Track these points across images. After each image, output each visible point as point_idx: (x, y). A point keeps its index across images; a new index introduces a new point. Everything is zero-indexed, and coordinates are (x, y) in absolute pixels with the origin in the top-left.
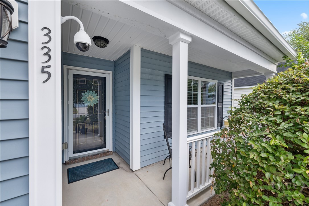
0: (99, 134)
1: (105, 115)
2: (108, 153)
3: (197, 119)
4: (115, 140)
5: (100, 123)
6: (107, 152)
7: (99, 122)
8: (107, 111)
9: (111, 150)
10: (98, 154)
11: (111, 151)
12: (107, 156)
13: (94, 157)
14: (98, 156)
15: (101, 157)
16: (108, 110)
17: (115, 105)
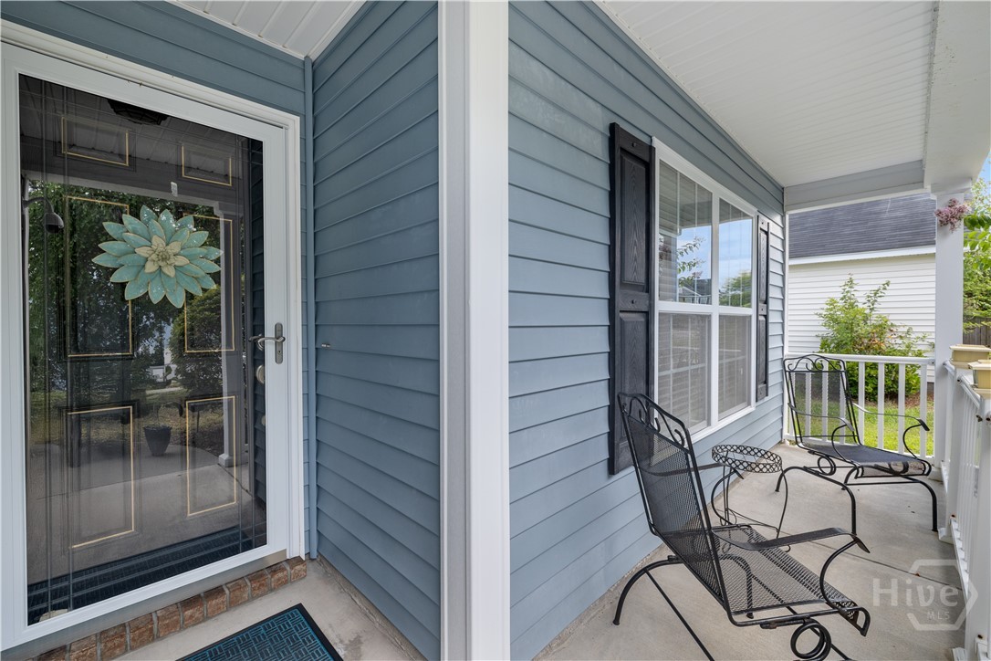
0: (224, 457)
1: (258, 358)
2: (280, 575)
3: (703, 368)
4: (318, 493)
5: (230, 402)
6: (274, 568)
7: (225, 398)
8: (269, 331)
9: (298, 549)
10: (216, 592)
11: (298, 560)
12: (272, 590)
13: (188, 613)
14: (219, 600)
15: (234, 604)
16: (279, 328)
17: (316, 303)
